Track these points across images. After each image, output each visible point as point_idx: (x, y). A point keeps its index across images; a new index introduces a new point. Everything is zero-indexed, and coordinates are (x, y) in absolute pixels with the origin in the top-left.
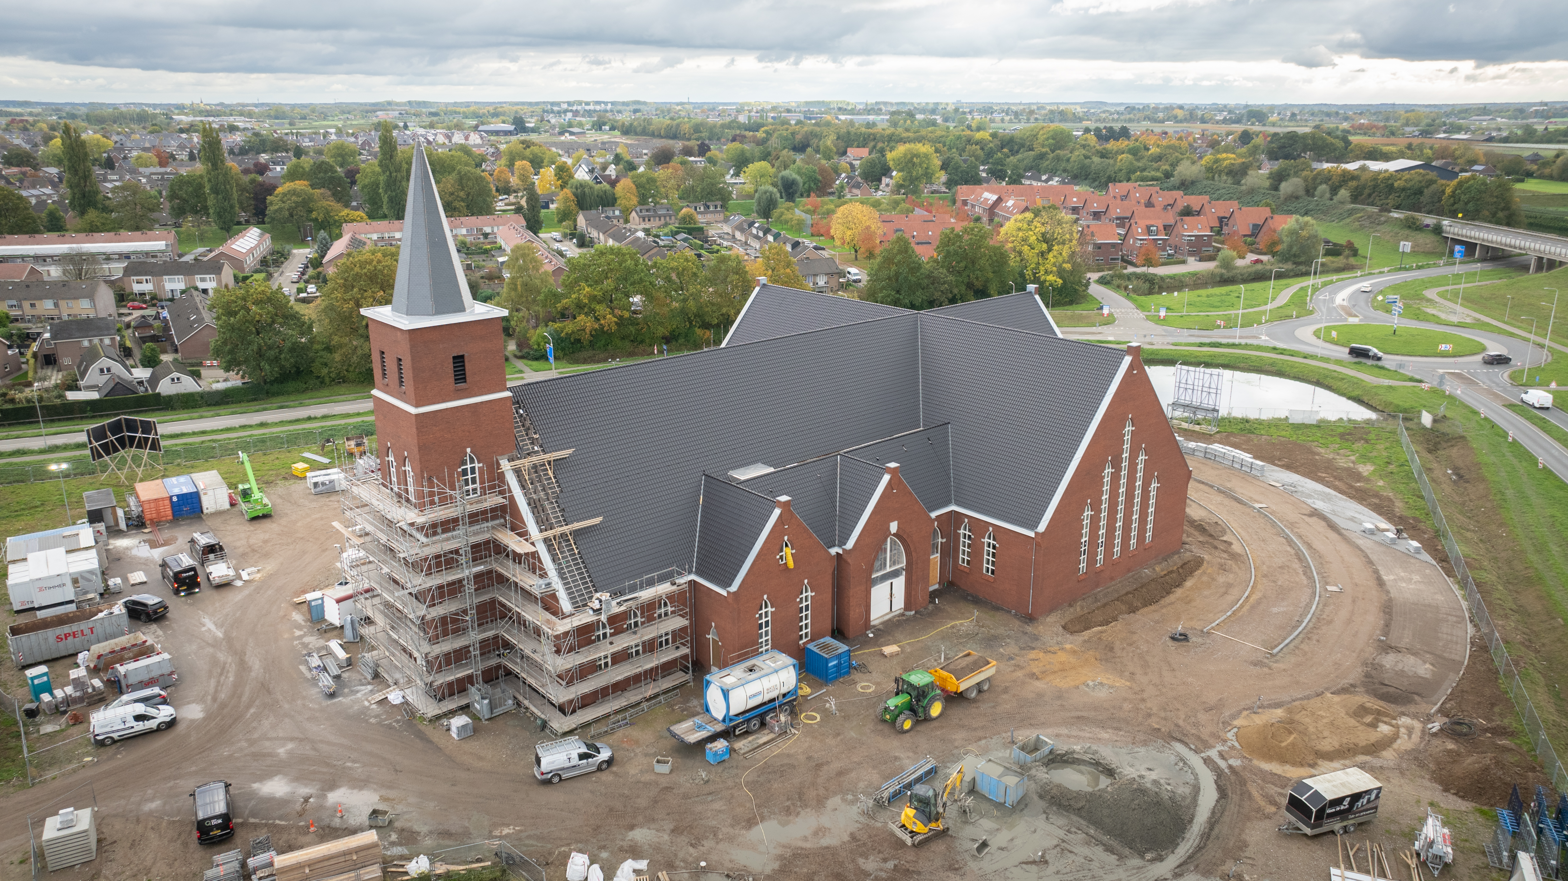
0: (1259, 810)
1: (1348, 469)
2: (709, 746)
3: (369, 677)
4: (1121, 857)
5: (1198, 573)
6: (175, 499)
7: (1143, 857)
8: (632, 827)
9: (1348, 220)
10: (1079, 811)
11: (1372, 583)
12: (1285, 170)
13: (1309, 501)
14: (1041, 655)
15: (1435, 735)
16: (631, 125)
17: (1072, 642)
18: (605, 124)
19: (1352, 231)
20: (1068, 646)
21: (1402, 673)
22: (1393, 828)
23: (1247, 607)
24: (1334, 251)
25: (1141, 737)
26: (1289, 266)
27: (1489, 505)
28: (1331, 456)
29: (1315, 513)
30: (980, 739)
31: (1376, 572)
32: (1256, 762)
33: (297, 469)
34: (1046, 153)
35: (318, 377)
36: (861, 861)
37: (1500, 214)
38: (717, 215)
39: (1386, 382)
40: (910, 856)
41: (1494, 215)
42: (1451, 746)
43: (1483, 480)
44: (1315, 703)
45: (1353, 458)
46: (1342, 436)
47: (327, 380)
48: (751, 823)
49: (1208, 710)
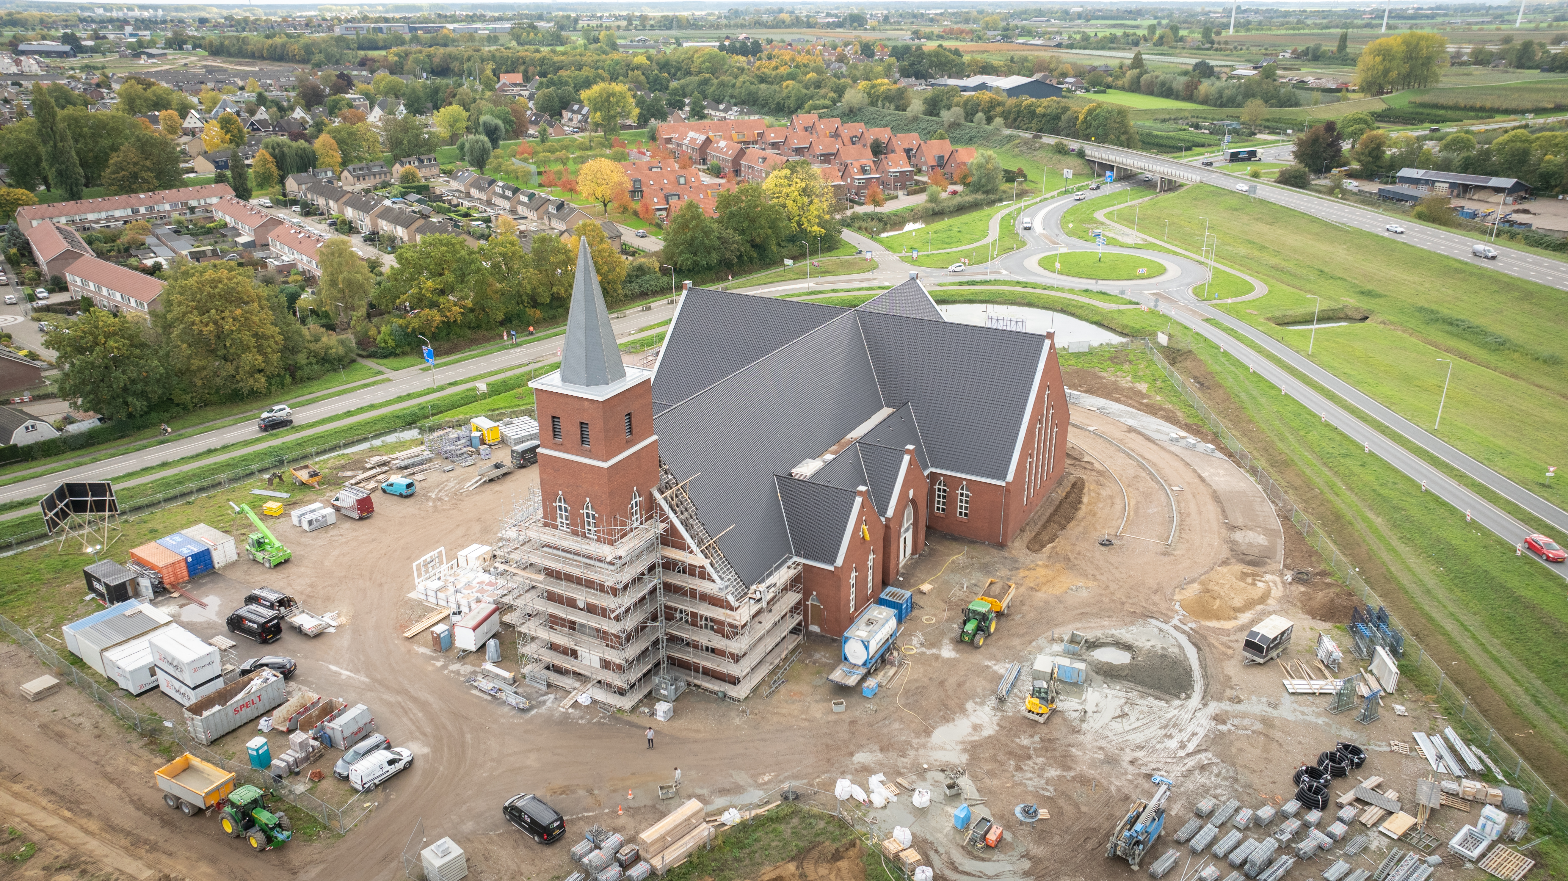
0: (1224, 654)
1: (1130, 389)
2: (865, 685)
3: (544, 688)
4: (1167, 702)
5: (1085, 490)
6: (190, 559)
7: (1179, 698)
8: (852, 754)
9: (1008, 146)
10: (1125, 678)
11: (1197, 480)
12: (938, 96)
13: (1123, 420)
14: (1027, 573)
15: (1290, 583)
16: (222, 44)
17: (1041, 558)
18: (185, 42)
19: (1014, 156)
20: (1040, 563)
21: (1250, 544)
22: (1300, 648)
23: (1132, 513)
24: (1010, 177)
25: (1127, 620)
26: (980, 196)
27: (1232, 406)
28: (1113, 379)
29: (1131, 430)
30: (1031, 642)
31: (1195, 471)
32: (1203, 623)
33: (270, 509)
34: (710, 79)
35: (178, 405)
36: (1017, 740)
37: (1123, 138)
38: (432, 169)
39: (1116, 307)
40: (1044, 730)
41: (1118, 138)
42: (1302, 589)
43: (1220, 386)
44: (1212, 574)
45: (1129, 378)
46: (1112, 359)
47: (191, 406)
48: (928, 732)
49: (1156, 592)
